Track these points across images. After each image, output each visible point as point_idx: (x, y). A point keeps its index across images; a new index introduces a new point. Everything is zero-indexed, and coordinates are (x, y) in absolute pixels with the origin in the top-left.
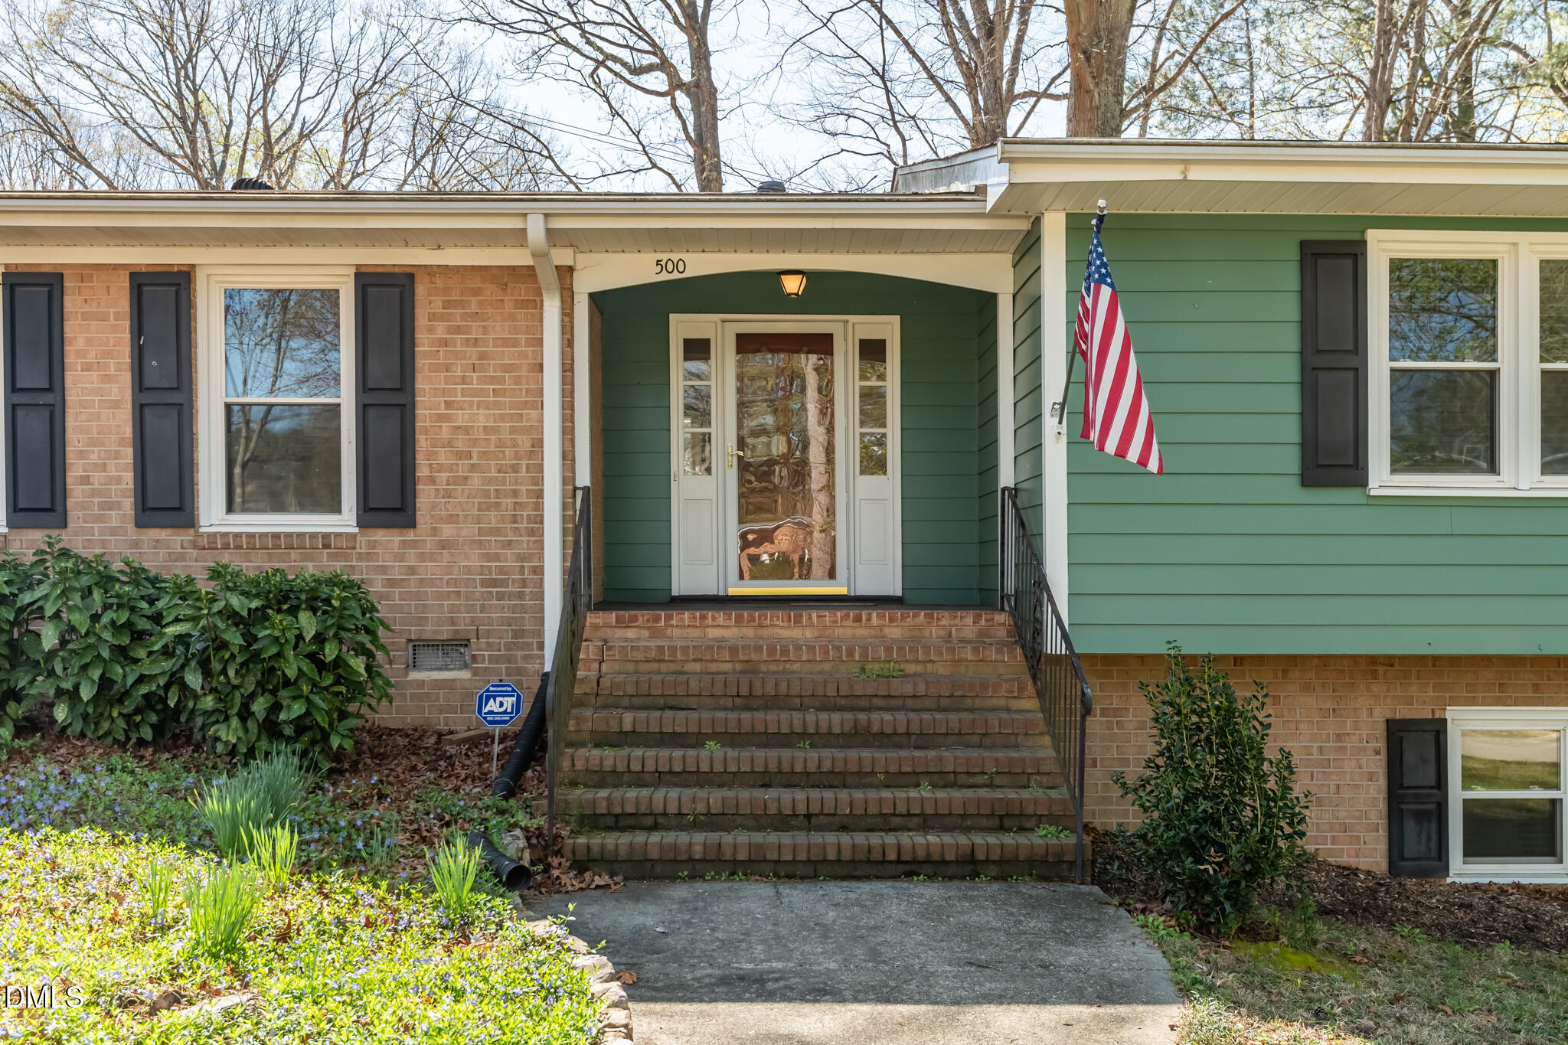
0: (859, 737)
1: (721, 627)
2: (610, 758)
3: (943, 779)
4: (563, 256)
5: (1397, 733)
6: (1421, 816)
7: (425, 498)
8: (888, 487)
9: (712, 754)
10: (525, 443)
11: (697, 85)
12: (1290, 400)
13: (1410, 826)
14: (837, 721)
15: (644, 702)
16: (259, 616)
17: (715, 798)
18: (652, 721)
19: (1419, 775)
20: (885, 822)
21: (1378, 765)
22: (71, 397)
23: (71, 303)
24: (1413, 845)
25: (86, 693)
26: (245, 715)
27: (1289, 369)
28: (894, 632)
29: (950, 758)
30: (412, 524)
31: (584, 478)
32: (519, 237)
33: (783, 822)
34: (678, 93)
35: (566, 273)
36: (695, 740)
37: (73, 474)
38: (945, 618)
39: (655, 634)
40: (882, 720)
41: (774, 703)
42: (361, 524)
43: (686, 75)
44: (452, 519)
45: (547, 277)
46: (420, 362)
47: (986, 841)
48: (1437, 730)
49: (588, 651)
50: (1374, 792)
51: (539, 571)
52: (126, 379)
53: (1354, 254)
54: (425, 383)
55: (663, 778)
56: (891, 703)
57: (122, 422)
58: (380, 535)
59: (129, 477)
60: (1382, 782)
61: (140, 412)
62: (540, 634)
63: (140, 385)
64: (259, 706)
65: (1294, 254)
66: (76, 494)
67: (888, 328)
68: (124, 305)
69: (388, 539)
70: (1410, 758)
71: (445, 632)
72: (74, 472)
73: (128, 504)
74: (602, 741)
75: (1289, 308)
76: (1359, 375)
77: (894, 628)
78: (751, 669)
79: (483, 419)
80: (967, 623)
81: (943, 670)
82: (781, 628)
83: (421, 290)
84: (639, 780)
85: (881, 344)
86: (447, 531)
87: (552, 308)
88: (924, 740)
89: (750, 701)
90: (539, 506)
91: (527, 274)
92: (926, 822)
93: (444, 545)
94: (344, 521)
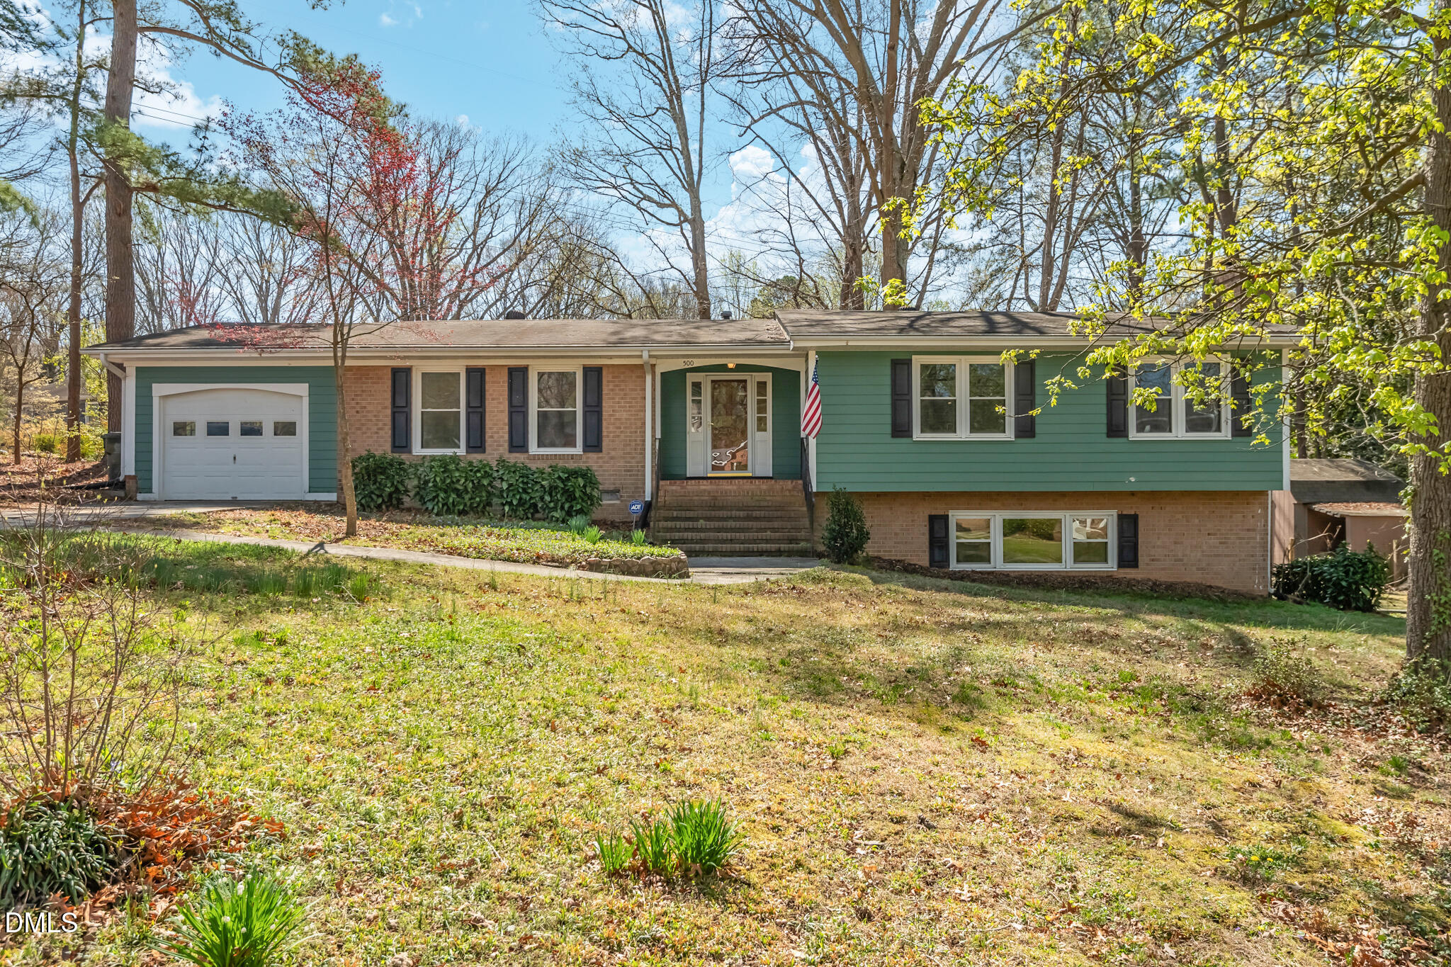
0: (748, 518)
1: (705, 485)
2: (669, 524)
3: (774, 530)
4: (653, 361)
5: (932, 519)
6: (941, 548)
7: (605, 443)
8: (768, 435)
9: (701, 523)
10: (639, 424)
11: (694, 220)
12: (888, 410)
13: (937, 552)
14: (742, 514)
15: (680, 508)
16: (568, 479)
17: (702, 535)
18: (683, 514)
19: (940, 534)
20: (755, 541)
21: (926, 530)
22: (488, 409)
23: (488, 378)
24: (937, 558)
25: (515, 502)
26: (562, 508)
27: (888, 400)
28: (764, 487)
29: (776, 524)
30: (601, 451)
31: (658, 435)
32: (641, 356)
33: (724, 541)
34: (684, 225)
35: (653, 366)
36: (696, 519)
37: (487, 436)
38: (781, 482)
39: (683, 487)
40: (756, 514)
41: (722, 508)
42: (584, 451)
43: (688, 213)
44: (614, 449)
45: (648, 368)
46: (605, 397)
47: (783, 546)
48: (946, 518)
49: (661, 493)
50: (925, 539)
51: (644, 467)
52: (506, 403)
53: (908, 363)
54: (606, 404)
55: (686, 530)
56: (760, 508)
57: (505, 417)
58: (590, 455)
59: (506, 437)
60: (927, 536)
61: (511, 414)
62: (644, 488)
63: (511, 405)
64: (567, 506)
65: (889, 364)
66: (489, 441)
67: (768, 378)
68: (506, 378)
69: (593, 456)
70: (936, 527)
71: (612, 487)
72: (488, 433)
73: (506, 445)
74: (666, 519)
75: (887, 380)
76: (910, 402)
77: (764, 486)
78: (715, 498)
79: (625, 415)
80: (789, 484)
81: (778, 499)
82: (725, 486)
83: (604, 373)
84: (679, 530)
85: (765, 383)
86: (613, 453)
87: (649, 378)
88: (770, 519)
89: (714, 507)
90: (644, 445)
91: (641, 366)
92: (767, 541)
93: (612, 458)
94: (578, 450)
